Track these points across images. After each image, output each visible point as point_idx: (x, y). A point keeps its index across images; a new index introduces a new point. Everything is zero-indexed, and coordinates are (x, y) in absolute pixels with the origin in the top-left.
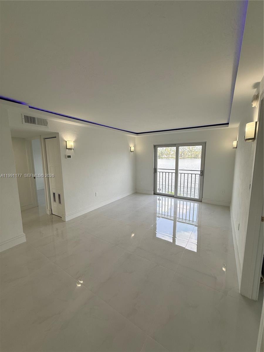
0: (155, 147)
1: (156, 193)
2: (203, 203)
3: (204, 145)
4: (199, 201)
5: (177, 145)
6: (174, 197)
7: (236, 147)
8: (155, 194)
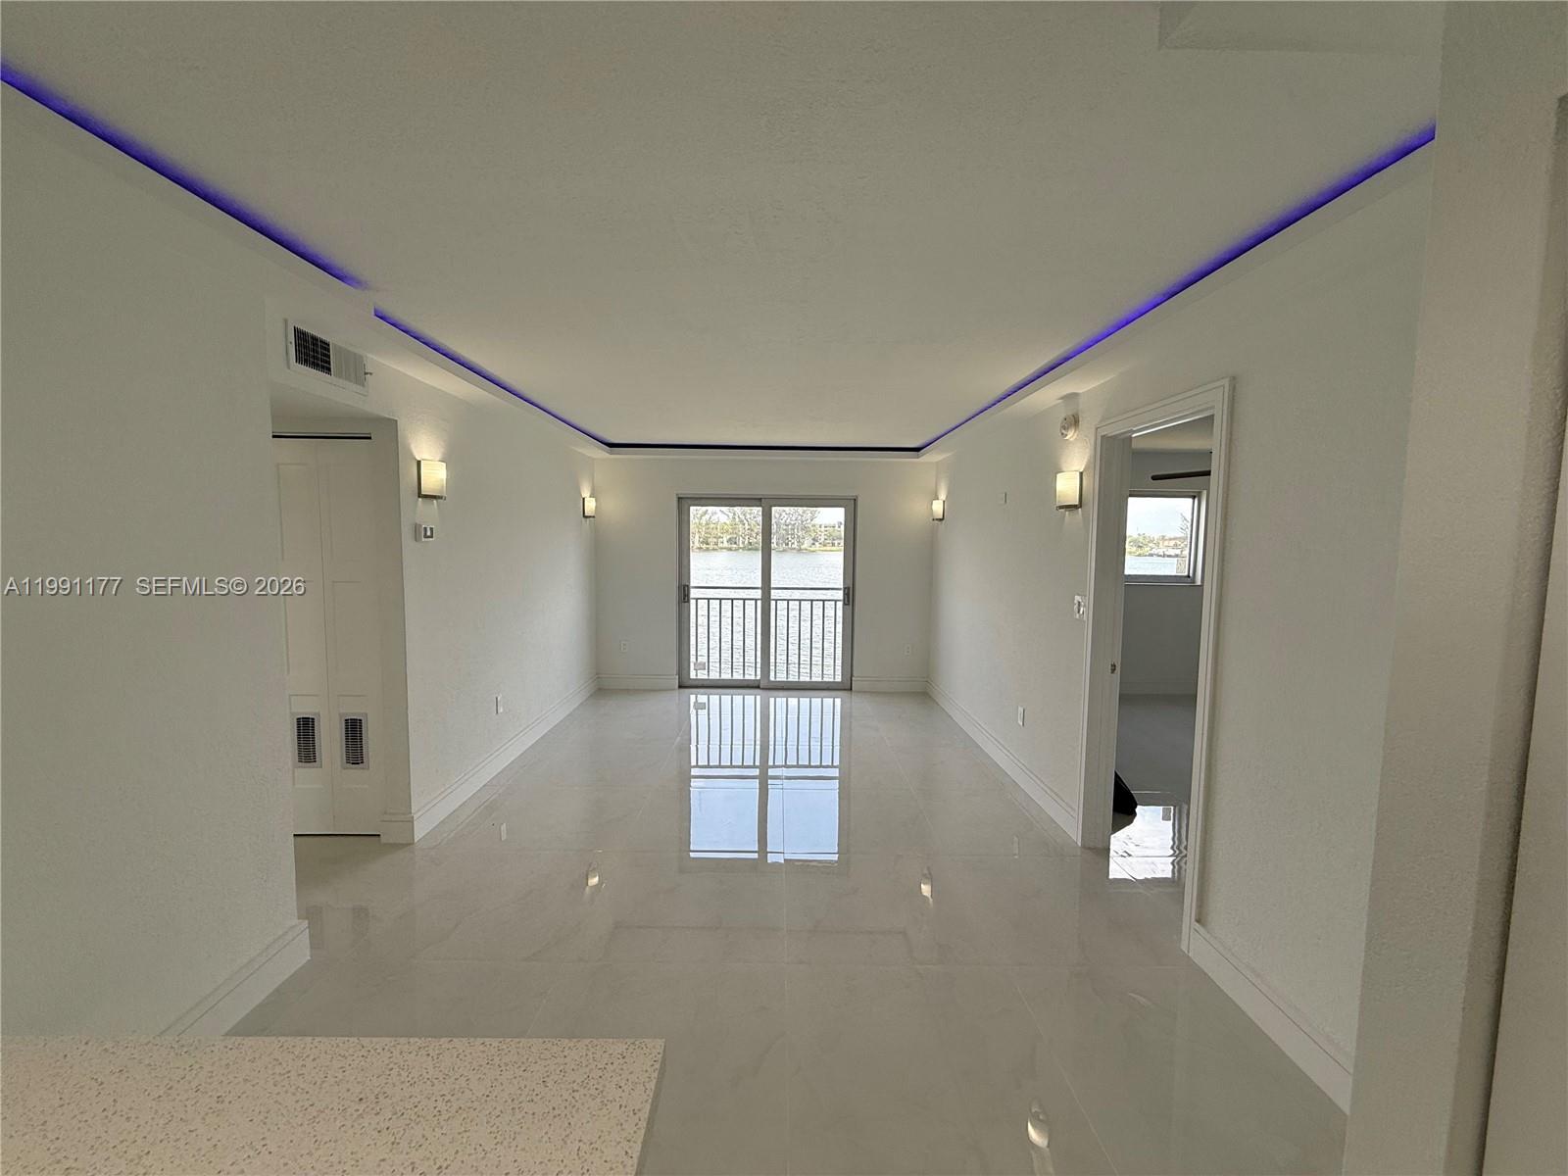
0: (684, 503)
1: (687, 684)
2: (855, 691)
3: (851, 505)
4: (845, 687)
5: (766, 502)
6: (758, 687)
7: (941, 517)
8: (685, 684)
